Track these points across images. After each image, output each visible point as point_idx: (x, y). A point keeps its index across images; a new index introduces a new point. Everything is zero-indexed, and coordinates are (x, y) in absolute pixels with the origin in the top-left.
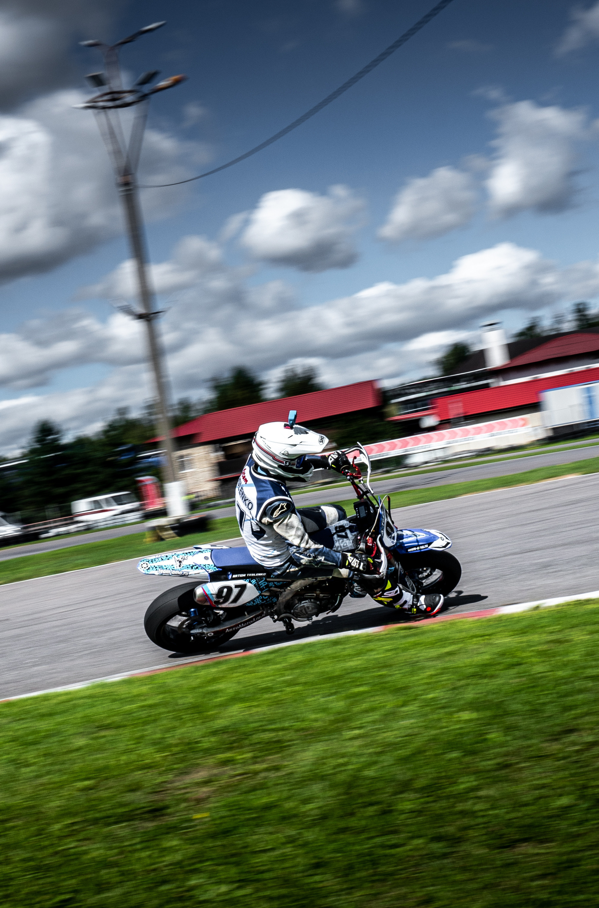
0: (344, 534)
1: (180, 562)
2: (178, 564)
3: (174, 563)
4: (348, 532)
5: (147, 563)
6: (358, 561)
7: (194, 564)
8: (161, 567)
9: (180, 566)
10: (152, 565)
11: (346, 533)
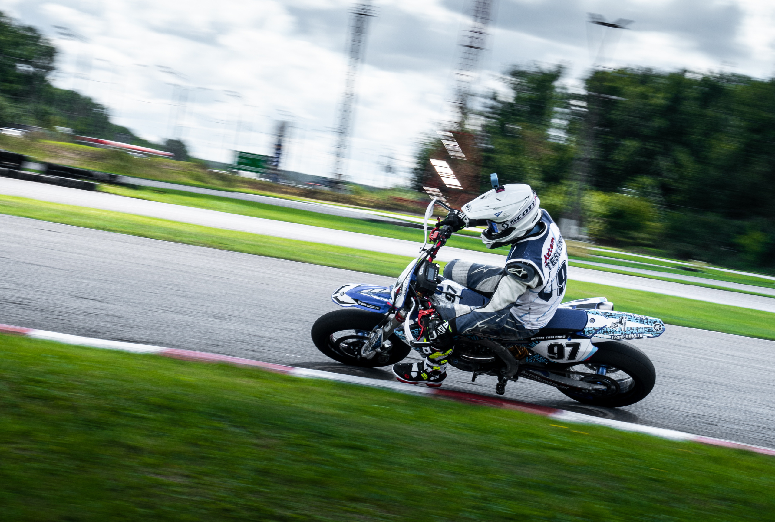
0: (450, 291)
1: (620, 322)
2: (623, 321)
3: (627, 322)
4: (445, 290)
5: (654, 330)
6: (459, 215)
7: (608, 317)
8: (642, 321)
9: (623, 318)
10: (650, 326)
11: (448, 290)
